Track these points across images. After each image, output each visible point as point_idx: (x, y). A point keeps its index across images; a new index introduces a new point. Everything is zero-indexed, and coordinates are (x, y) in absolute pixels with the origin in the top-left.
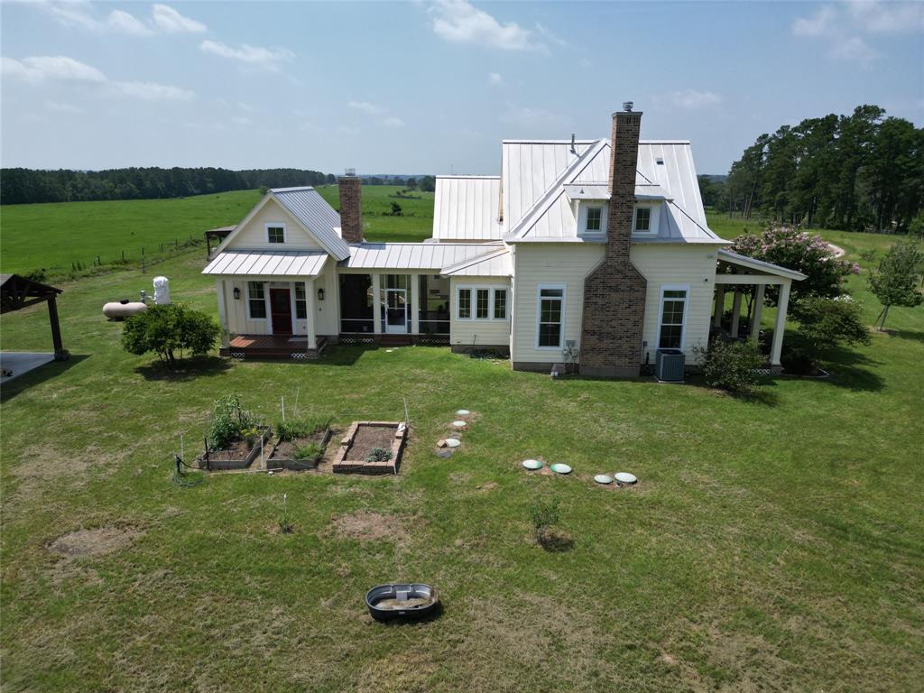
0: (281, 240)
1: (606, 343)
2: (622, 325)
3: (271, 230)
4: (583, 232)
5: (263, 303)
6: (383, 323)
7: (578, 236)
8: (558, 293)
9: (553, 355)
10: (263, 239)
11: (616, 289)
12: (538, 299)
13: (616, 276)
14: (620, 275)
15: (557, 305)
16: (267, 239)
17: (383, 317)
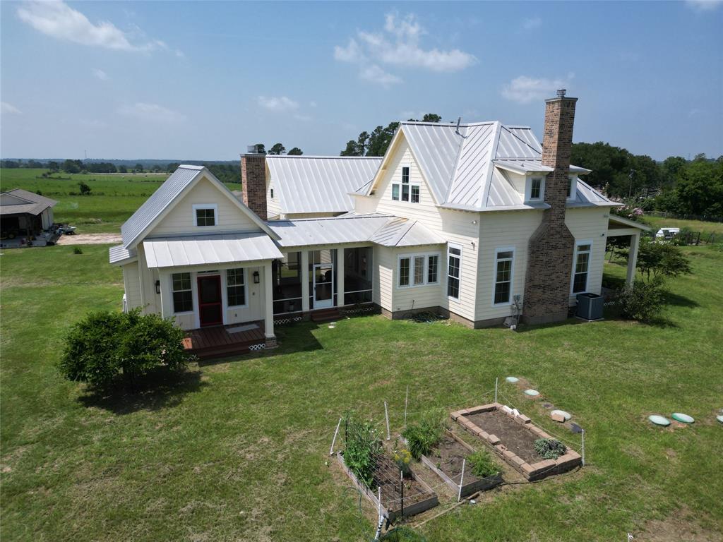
0: (212, 223)
1: (547, 295)
2: (558, 277)
3: (200, 213)
4: (529, 200)
5: (189, 294)
6: (311, 300)
7: (525, 204)
8: (508, 255)
9: (504, 310)
10: (190, 221)
11: (555, 248)
12: (495, 261)
13: (556, 237)
14: (558, 236)
15: (508, 264)
16: (195, 222)
17: (311, 294)
